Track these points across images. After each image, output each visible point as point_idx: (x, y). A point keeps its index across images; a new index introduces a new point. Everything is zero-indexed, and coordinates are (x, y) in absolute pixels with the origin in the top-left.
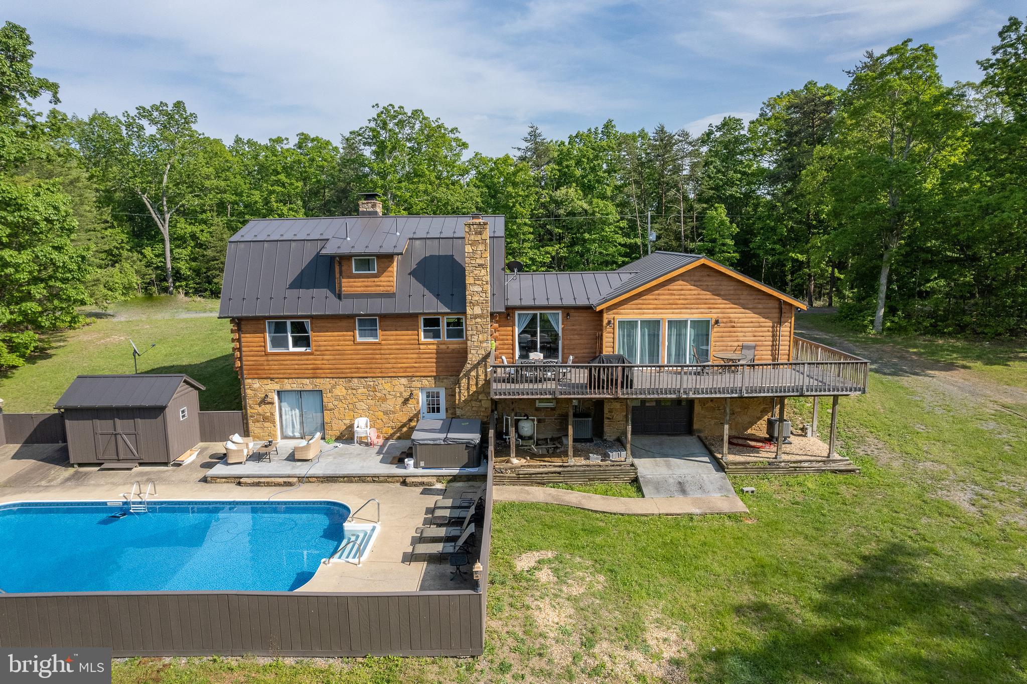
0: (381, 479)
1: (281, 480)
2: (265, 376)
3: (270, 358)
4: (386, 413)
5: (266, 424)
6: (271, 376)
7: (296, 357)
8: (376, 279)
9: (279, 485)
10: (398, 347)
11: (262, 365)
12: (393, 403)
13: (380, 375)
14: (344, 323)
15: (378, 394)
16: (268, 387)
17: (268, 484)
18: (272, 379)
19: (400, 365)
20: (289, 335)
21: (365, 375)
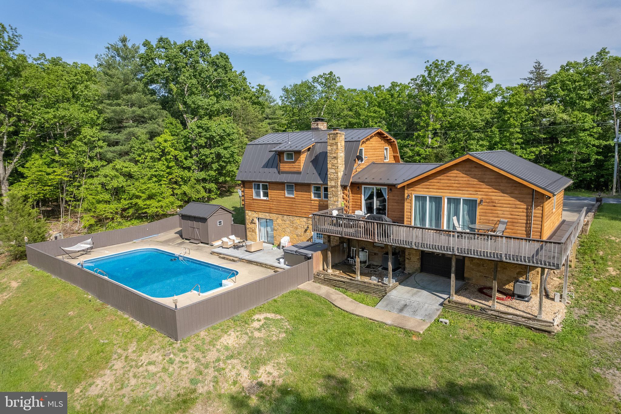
0: (268, 266)
1: (231, 258)
2: (252, 210)
3: (254, 201)
4: (297, 236)
5: (253, 233)
6: (255, 210)
7: (263, 202)
8: (294, 164)
9: (230, 260)
10: (302, 201)
11: (251, 204)
12: (300, 231)
13: (295, 215)
14: (280, 186)
15: (295, 225)
16: (254, 215)
17: (227, 259)
18: (255, 212)
19: (303, 211)
20: (261, 191)
21: (289, 214)
